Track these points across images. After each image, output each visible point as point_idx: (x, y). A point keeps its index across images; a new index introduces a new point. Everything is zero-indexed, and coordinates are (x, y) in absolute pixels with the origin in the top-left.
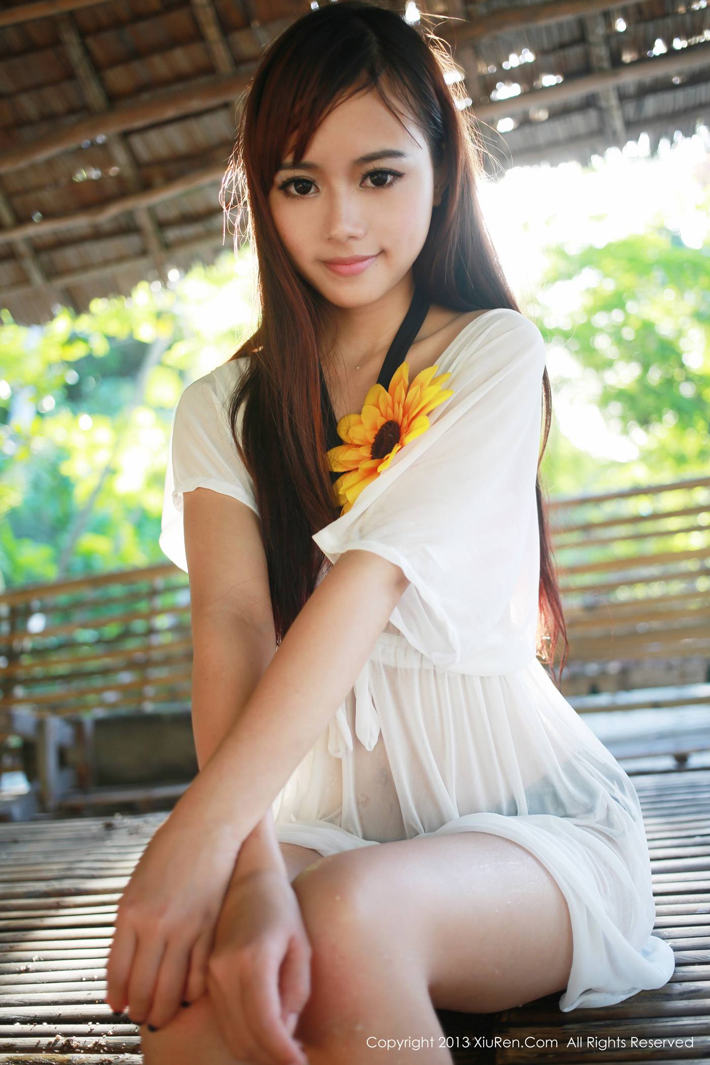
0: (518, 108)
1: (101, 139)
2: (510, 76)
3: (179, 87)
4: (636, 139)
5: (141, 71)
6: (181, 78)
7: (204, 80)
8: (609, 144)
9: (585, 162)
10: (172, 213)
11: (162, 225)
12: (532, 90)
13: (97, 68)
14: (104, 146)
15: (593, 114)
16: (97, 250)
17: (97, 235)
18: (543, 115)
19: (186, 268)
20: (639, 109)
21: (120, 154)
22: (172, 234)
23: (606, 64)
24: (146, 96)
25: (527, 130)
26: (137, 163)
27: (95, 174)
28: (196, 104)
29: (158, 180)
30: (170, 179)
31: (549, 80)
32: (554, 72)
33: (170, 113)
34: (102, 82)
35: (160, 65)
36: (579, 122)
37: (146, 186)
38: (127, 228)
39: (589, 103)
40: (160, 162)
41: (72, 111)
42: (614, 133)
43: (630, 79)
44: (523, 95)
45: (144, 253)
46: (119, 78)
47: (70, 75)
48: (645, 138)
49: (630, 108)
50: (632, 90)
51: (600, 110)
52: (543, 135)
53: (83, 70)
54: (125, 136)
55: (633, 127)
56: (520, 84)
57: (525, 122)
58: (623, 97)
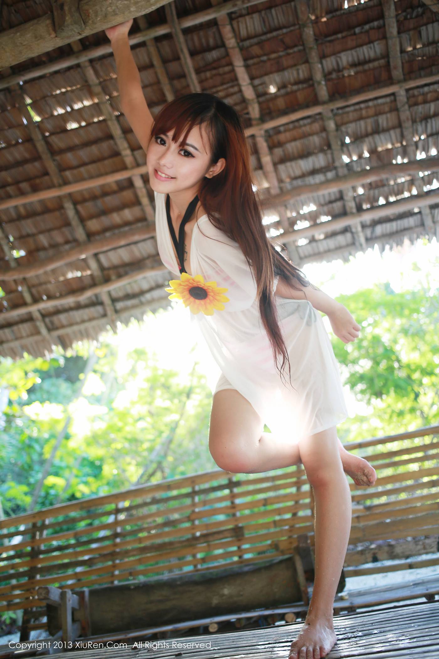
0: (309, 234)
1: (83, 256)
2: (303, 217)
3: (126, 229)
4: (373, 247)
5: (106, 221)
6: (127, 224)
7: (139, 225)
8: (357, 250)
9: (346, 260)
10: (121, 294)
11: (114, 300)
12: (315, 225)
13: (82, 220)
14: (84, 260)
15: (349, 235)
16: (77, 315)
17: (79, 307)
18: (322, 237)
19: (126, 322)
20: (373, 232)
21: (93, 264)
22: (119, 305)
23: (354, 210)
24: (108, 234)
25: (314, 244)
26: (102, 268)
27: (79, 274)
28: (136, 238)
29: (113, 277)
30: (120, 276)
31: (325, 219)
32: (327, 215)
33: (123, 243)
34: (84, 227)
35: (116, 218)
36: (341, 240)
37: (107, 280)
38: (96, 302)
39: (346, 230)
40: (115, 267)
41: (67, 242)
42: (361, 245)
43: (367, 217)
44: (311, 226)
45: (105, 315)
46: (94, 225)
47: (67, 224)
48: (376, 246)
49: (368, 232)
50: (368, 223)
51: (352, 233)
52: (323, 246)
53: (75, 221)
54: (96, 255)
55: (370, 240)
56: (309, 222)
57: (313, 240)
58: (364, 226)
